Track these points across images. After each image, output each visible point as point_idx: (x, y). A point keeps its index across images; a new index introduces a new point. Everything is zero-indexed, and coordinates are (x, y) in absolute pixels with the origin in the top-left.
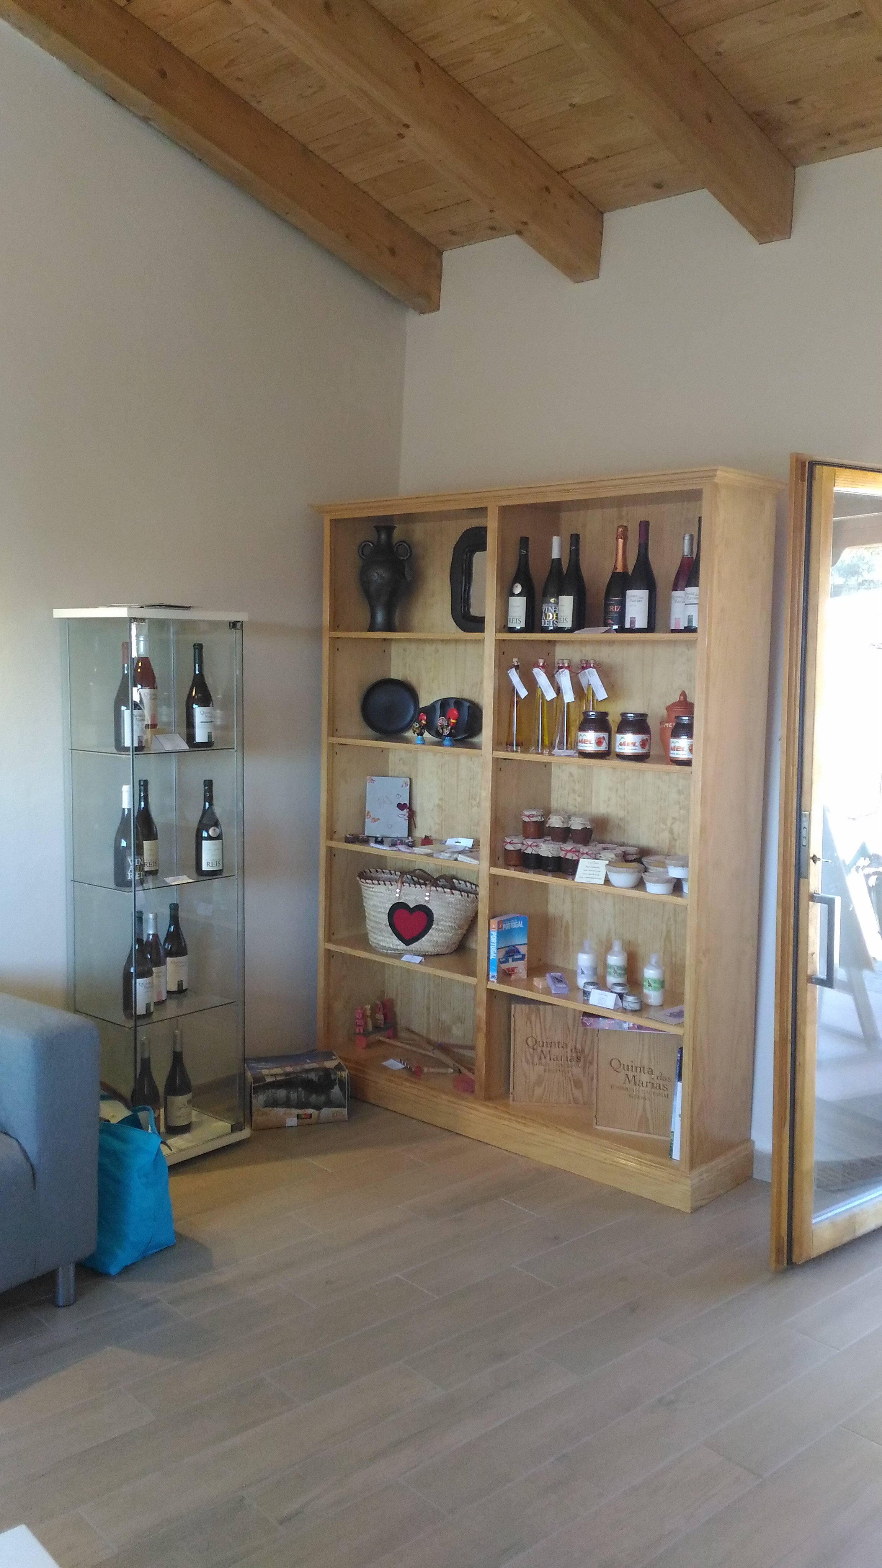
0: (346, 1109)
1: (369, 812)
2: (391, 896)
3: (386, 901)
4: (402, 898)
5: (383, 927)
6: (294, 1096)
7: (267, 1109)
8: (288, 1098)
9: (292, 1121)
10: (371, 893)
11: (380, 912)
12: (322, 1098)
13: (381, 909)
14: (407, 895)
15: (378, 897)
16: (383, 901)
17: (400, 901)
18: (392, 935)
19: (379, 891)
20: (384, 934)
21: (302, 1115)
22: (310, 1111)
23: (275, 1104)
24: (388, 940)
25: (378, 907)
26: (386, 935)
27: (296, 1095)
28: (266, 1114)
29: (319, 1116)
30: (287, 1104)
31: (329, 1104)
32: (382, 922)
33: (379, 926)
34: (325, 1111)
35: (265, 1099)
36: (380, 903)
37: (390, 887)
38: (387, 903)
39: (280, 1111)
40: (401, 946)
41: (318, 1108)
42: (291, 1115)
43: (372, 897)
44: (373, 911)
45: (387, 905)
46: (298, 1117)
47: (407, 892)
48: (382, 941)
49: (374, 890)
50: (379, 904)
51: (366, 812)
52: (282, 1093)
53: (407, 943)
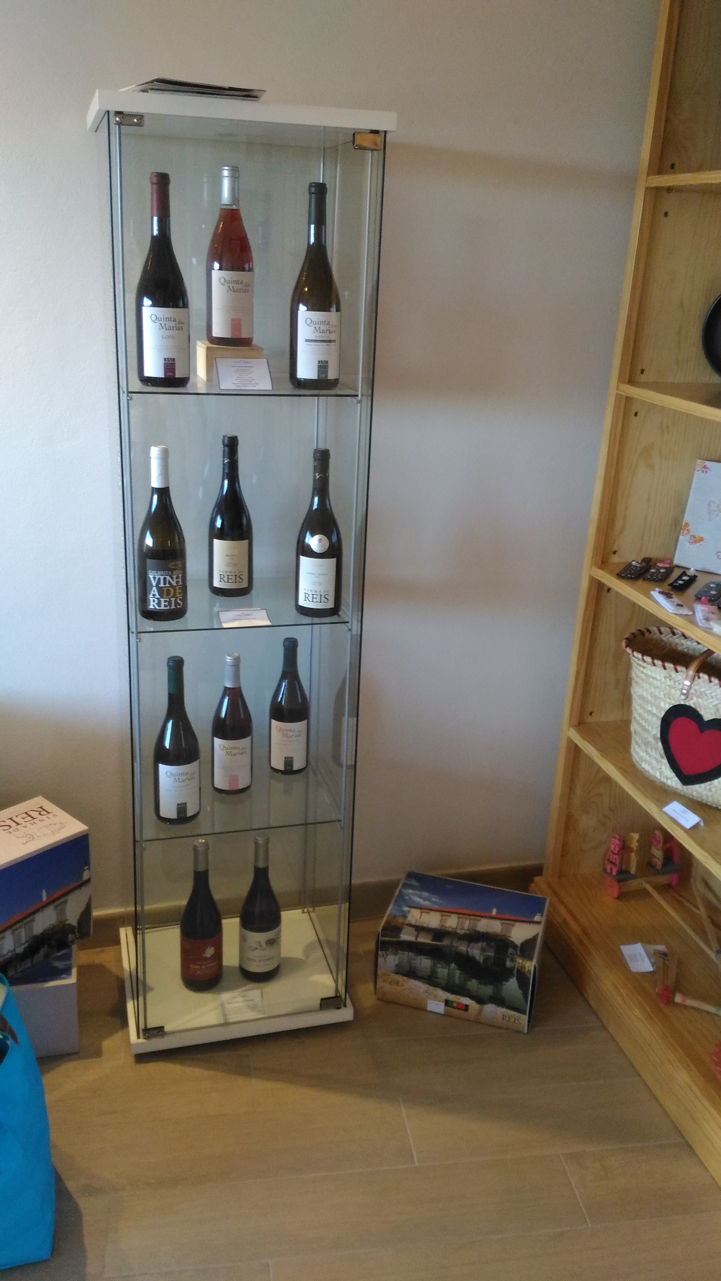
0: (527, 1017)
1: (687, 524)
2: (673, 690)
3: (662, 696)
4: (692, 699)
5: (651, 739)
6: (443, 972)
7: (400, 978)
8: (433, 973)
9: (436, 1006)
10: (640, 674)
11: (649, 712)
12: (488, 990)
13: (652, 707)
14: (701, 695)
15: (650, 684)
16: (657, 694)
17: (687, 704)
18: (662, 757)
19: (654, 675)
20: (649, 750)
21: (454, 1002)
22: (466, 1001)
23: (412, 973)
24: (654, 762)
25: (648, 702)
26: (653, 753)
27: (446, 971)
28: (397, 983)
29: (480, 1012)
30: (431, 980)
31: (499, 1001)
32: (650, 729)
33: (645, 735)
34: (490, 1009)
35: (397, 962)
36: (651, 696)
37: (674, 674)
38: (664, 700)
39: (418, 987)
40: (673, 781)
41: (481, 1001)
42: (435, 998)
43: (641, 682)
44: (640, 705)
45: (662, 704)
46: (447, 1003)
47: (702, 690)
48: (645, 761)
49: (645, 671)
50: (649, 698)
51: (684, 524)
52: (424, 963)
53: (686, 780)
